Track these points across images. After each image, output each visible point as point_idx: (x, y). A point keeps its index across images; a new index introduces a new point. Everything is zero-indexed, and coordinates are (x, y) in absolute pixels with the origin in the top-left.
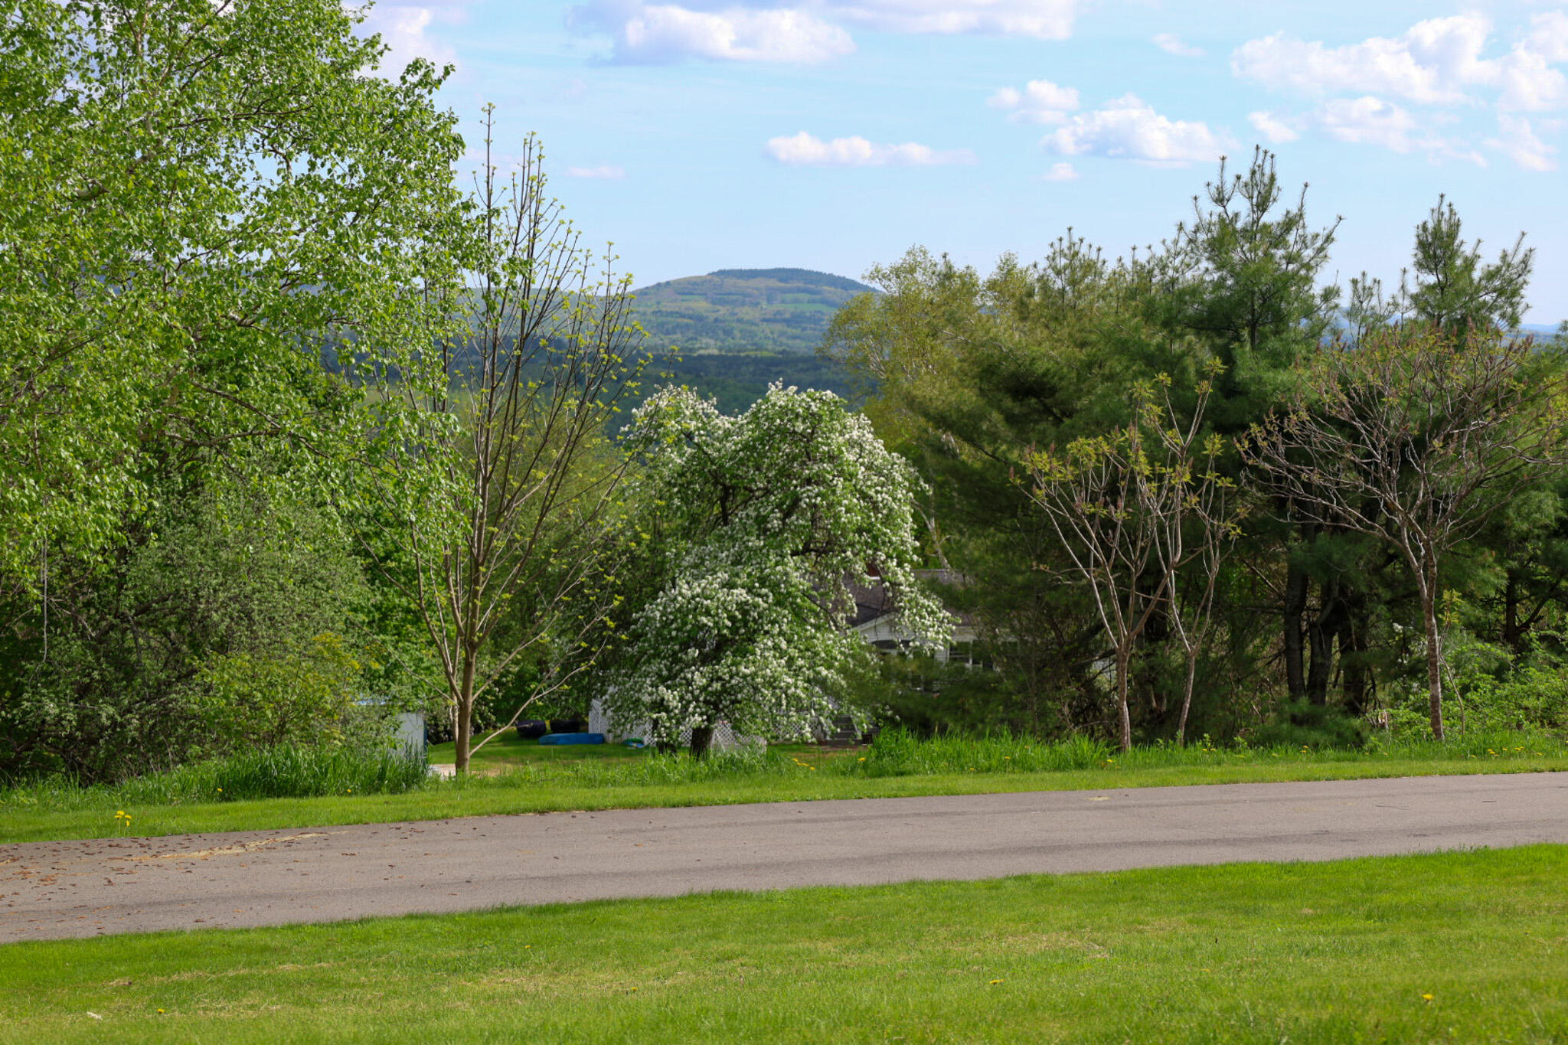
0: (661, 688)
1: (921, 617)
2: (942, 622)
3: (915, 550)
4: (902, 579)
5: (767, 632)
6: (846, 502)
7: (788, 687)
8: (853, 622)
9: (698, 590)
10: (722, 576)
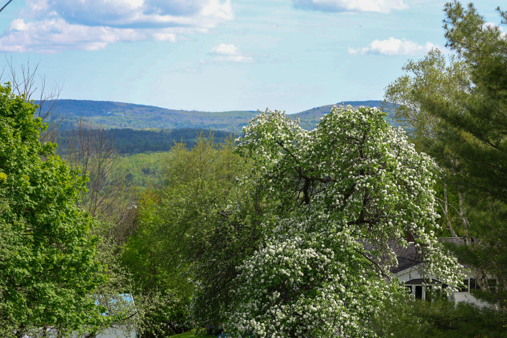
0: (253, 321)
1: (442, 268)
2: (457, 272)
3: (437, 220)
4: (429, 241)
5: (331, 280)
6: (387, 186)
7: (345, 321)
8: (394, 271)
9: (281, 249)
10: (298, 239)
